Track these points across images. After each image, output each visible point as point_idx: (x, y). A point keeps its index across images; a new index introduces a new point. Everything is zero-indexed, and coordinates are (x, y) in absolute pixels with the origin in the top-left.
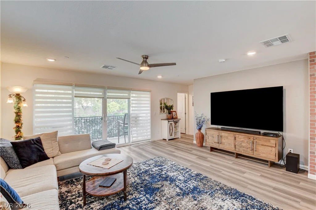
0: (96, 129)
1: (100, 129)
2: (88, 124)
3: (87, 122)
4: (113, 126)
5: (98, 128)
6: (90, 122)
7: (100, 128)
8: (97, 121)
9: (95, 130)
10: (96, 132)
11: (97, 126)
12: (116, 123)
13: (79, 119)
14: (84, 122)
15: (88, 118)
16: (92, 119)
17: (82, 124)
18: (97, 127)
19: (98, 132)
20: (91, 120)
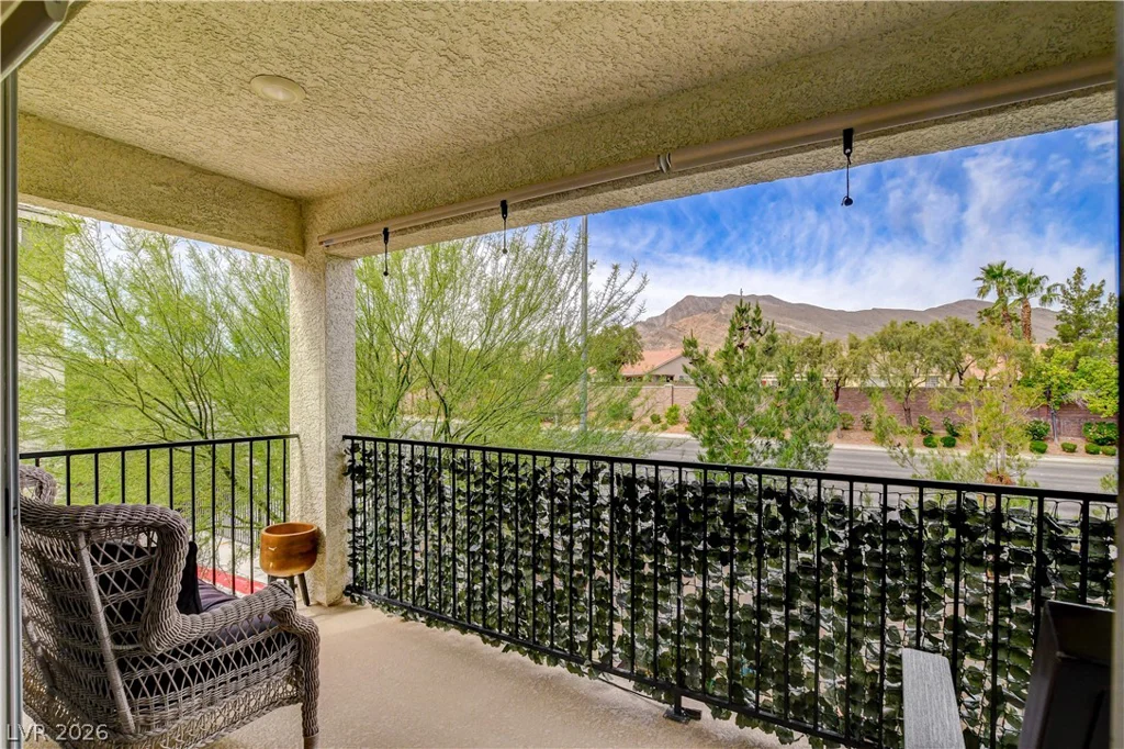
0: (721, 607)
1: (763, 616)
2: (642, 525)
3: (633, 504)
4: (954, 623)
5: (745, 598)
6: (659, 509)
7: (759, 599)
8: (735, 521)
9: (704, 603)
10: (719, 633)
11: (726, 571)
12: (1001, 597)
13: (571, 473)
14: (615, 503)
15: (641, 471)
16: (682, 487)
17: (596, 520)
18: (733, 582)
19: (734, 636)
20: (670, 497)
